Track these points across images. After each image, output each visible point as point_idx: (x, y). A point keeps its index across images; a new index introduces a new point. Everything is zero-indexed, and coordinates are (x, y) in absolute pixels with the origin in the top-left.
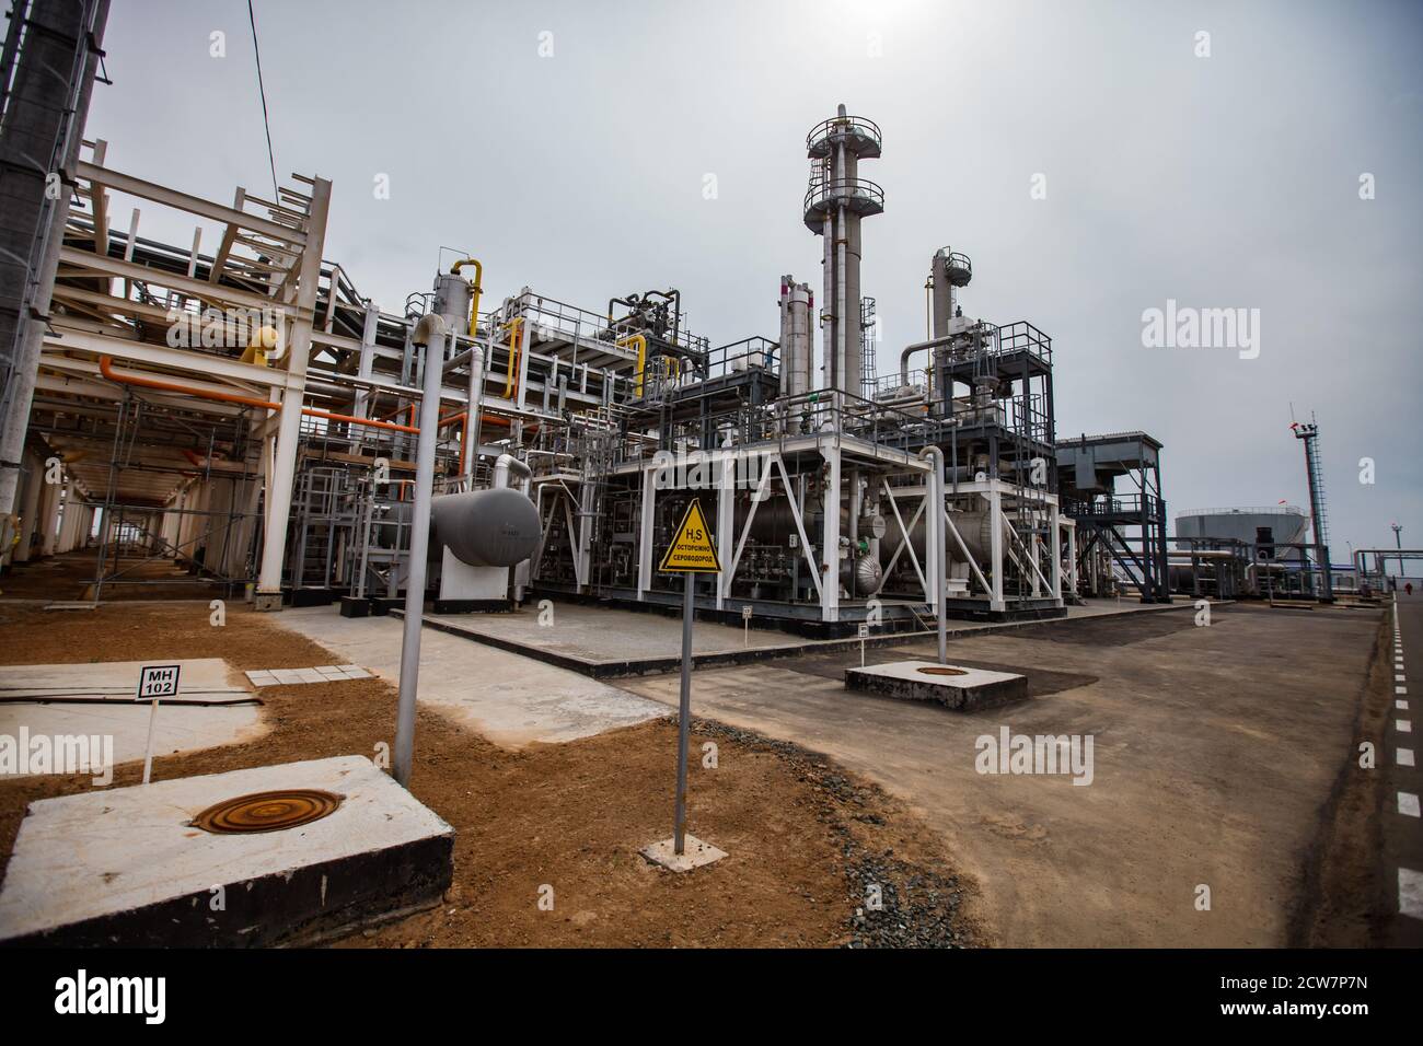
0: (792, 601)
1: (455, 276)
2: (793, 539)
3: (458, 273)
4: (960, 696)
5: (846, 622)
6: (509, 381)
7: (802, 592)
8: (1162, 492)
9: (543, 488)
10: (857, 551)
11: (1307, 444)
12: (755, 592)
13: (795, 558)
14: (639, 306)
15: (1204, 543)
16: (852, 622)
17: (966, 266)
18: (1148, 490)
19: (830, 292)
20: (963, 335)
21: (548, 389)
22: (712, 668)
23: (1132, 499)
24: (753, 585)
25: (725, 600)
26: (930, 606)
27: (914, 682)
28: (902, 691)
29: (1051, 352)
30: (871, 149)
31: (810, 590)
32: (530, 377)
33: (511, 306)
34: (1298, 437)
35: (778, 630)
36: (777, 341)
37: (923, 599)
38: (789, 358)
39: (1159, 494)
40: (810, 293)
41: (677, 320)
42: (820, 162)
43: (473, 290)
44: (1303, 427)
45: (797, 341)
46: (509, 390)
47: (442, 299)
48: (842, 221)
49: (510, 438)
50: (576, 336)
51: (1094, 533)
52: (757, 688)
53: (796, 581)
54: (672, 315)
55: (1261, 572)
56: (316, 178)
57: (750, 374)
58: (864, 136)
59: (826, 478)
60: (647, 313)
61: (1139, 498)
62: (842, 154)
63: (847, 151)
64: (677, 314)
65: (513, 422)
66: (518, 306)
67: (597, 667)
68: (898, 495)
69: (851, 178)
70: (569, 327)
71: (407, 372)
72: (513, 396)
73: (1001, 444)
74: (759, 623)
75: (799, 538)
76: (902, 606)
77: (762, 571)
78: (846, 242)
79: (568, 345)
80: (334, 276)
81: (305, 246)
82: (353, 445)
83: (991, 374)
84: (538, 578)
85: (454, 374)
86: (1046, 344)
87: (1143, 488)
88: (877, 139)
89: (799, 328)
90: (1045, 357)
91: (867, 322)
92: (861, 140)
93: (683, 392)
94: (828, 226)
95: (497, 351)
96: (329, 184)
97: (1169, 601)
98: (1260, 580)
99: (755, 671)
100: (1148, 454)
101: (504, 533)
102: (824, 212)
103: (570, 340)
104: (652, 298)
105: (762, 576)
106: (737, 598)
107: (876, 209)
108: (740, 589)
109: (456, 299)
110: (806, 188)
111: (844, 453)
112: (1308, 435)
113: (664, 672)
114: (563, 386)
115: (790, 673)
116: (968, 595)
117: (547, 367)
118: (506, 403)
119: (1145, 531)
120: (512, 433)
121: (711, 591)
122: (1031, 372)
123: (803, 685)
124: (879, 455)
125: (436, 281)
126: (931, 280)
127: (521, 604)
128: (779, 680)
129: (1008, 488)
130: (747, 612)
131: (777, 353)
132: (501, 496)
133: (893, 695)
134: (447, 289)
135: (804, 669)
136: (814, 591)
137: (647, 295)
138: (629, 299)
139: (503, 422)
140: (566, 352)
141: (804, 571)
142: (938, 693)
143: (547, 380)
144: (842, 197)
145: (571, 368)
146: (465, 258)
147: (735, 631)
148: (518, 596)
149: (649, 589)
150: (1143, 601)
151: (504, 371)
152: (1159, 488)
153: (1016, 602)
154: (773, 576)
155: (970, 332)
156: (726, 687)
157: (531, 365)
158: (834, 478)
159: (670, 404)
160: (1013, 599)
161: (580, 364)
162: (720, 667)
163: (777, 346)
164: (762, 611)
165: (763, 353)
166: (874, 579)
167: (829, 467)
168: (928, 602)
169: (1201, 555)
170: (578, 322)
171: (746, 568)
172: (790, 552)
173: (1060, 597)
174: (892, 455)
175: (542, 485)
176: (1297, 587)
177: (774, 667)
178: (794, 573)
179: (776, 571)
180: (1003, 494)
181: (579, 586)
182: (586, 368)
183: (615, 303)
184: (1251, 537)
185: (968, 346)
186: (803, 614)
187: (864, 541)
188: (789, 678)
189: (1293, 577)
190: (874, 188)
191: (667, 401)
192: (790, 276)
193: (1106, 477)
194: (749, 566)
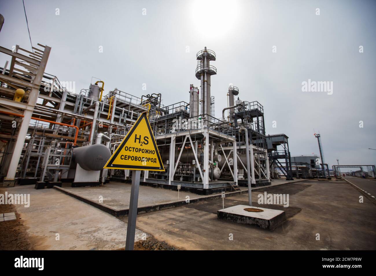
0: (193, 182)
1: (96, 85)
2: (194, 161)
3: (97, 84)
4: (267, 223)
5: (211, 189)
6: (109, 114)
7: (196, 179)
8: (289, 150)
9: (116, 146)
10: (213, 166)
11: (318, 139)
12: (181, 179)
13: (194, 168)
14: (150, 97)
15: (299, 164)
16: (213, 189)
17: (237, 90)
18: (286, 150)
19: (202, 94)
20: (240, 105)
21: (121, 117)
22: (166, 209)
23: (282, 152)
24: (181, 176)
25: (172, 182)
26: (235, 183)
27: (246, 217)
28: (242, 220)
29: (263, 110)
30: (213, 58)
31: (199, 178)
32: (116, 114)
33: (111, 93)
34: (316, 137)
35: (189, 192)
36: (189, 103)
37: (233, 180)
38: (192, 108)
39: (288, 150)
40: (198, 90)
41: (160, 102)
42: (200, 61)
43: (101, 90)
44: (317, 135)
45: (195, 103)
46: (109, 117)
47: (91, 91)
48: (206, 76)
49: (108, 131)
50: (130, 103)
51: (272, 161)
52: (183, 219)
53: (195, 175)
54: (159, 100)
55: (313, 171)
56: (46, 46)
57: (180, 112)
58: (211, 55)
59: (205, 142)
60: (152, 100)
61: (284, 152)
62: (206, 59)
63: (207, 58)
64: (160, 100)
65: (109, 126)
66: (113, 93)
67: (118, 212)
68: (224, 149)
69: (208, 65)
70: (128, 100)
71: (75, 110)
72: (110, 119)
73: (253, 135)
74: (183, 189)
75: (196, 161)
76: (228, 183)
77: (184, 172)
78: (207, 81)
79: (128, 105)
80: (54, 79)
81: (39, 66)
82: (55, 131)
83: (248, 115)
84: (113, 175)
85: (90, 111)
86: (262, 108)
87: (285, 148)
88: (215, 56)
89: (195, 99)
90: (262, 111)
91: (212, 103)
92: (210, 56)
93: (160, 118)
94: (202, 77)
95: (105, 106)
96: (50, 48)
97: (293, 179)
98: (313, 173)
99: (182, 210)
100: (285, 140)
101: (98, 159)
102: (201, 73)
103: (128, 104)
104: (154, 96)
105: (184, 174)
106: (176, 181)
107: (214, 73)
108: (176, 178)
109: (96, 91)
110: (196, 67)
111: (210, 134)
112: (318, 137)
113: (147, 212)
114: (125, 117)
115: (195, 210)
116: (244, 179)
117: (121, 111)
118: (108, 121)
119: (286, 160)
120: (109, 130)
121: (167, 179)
122: (259, 115)
123: (200, 216)
124: (220, 136)
125: (90, 86)
126: (228, 94)
127: (104, 183)
128: (191, 214)
129: (254, 147)
130: (179, 187)
131: (189, 107)
132: (98, 147)
133: (238, 222)
134: (93, 89)
135: (200, 208)
136: (201, 179)
137: (152, 94)
138: (147, 96)
139: (106, 126)
140: (127, 107)
141: (197, 172)
142: (257, 222)
143: (121, 115)
144: (206, 70)
145: (128, 112)
146: (99, 80)
147: (175, 192)
148: (103, 181)
149: (147, 178)
150: (287, 179)
151: (107, 111)
152: (288, 149)
153: (258, 181)
154: (187, 174)
155: (242, 104)
156: (171, 219)
157: (116, 110)
158: (207, 141)
159: (157, 121)
160: (258, 180)
161: (131, 111)
162: (169, 208)
163: (188, 105)
164: (184, 185)
165: (184, 106)
166: (218, 174)
167: (205, 138)
168: (235, 181)
169: (299, 167)
170: (131, 99)
171: (179, 171)
172: (193, 166)
173: (269, 179)
174: (224, 136)
175: (116, 145)
176: (321, 175)
177: (189, 207)
178: (194, 173)
179: (188, 172)
180: (253, 149)
181: (126, 177)
182: (133, 112)
183: (143, 97)
184: (309, 162)
185: (241, 108)
186: (197, 186)
187: (215, 163)
188: (195, 213)
189: (320, 173)
190: (214, 68)
191: (156, 120)
192: (193, 85)
193: (275, 146)
194: (179, 170)
